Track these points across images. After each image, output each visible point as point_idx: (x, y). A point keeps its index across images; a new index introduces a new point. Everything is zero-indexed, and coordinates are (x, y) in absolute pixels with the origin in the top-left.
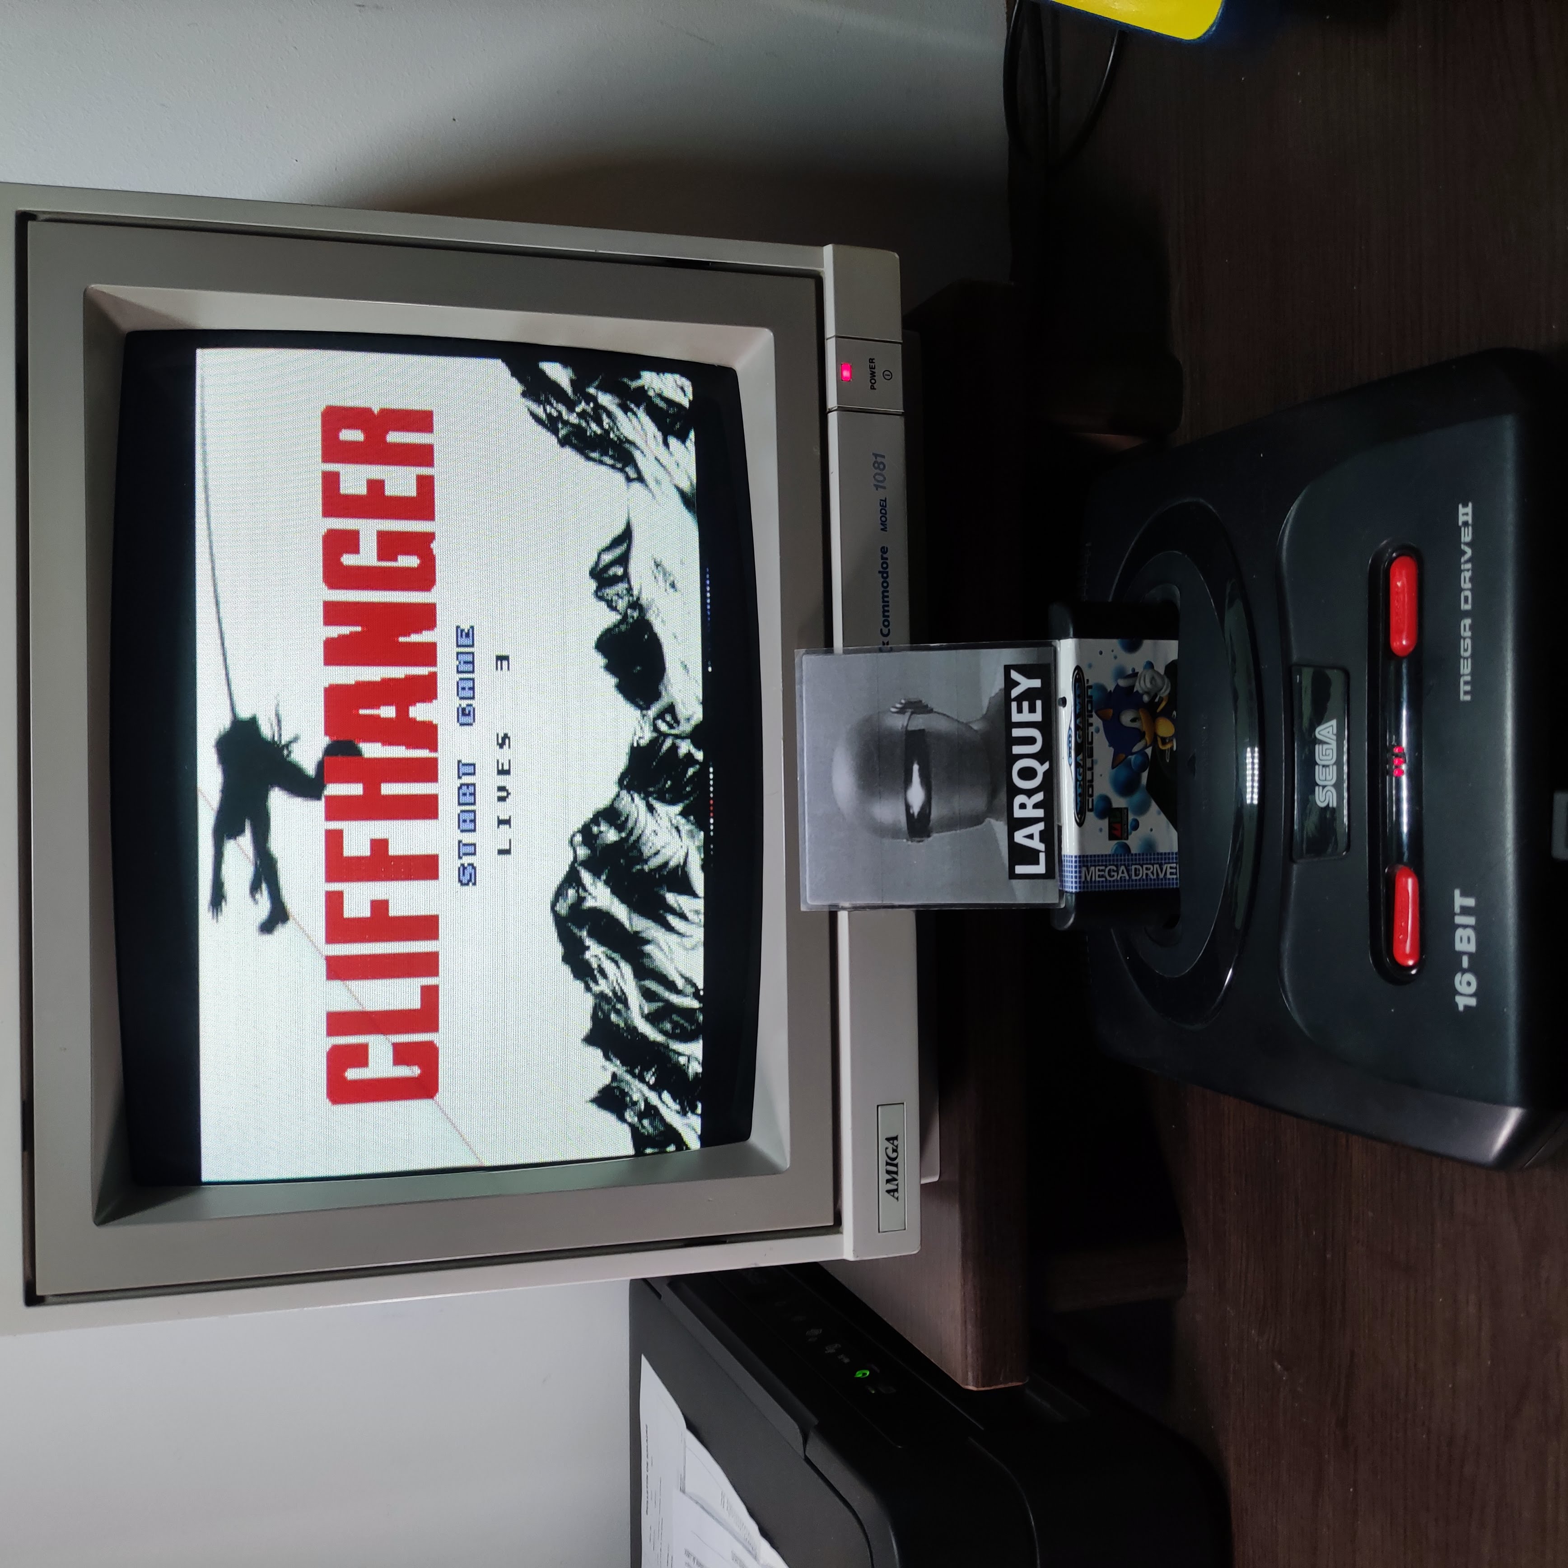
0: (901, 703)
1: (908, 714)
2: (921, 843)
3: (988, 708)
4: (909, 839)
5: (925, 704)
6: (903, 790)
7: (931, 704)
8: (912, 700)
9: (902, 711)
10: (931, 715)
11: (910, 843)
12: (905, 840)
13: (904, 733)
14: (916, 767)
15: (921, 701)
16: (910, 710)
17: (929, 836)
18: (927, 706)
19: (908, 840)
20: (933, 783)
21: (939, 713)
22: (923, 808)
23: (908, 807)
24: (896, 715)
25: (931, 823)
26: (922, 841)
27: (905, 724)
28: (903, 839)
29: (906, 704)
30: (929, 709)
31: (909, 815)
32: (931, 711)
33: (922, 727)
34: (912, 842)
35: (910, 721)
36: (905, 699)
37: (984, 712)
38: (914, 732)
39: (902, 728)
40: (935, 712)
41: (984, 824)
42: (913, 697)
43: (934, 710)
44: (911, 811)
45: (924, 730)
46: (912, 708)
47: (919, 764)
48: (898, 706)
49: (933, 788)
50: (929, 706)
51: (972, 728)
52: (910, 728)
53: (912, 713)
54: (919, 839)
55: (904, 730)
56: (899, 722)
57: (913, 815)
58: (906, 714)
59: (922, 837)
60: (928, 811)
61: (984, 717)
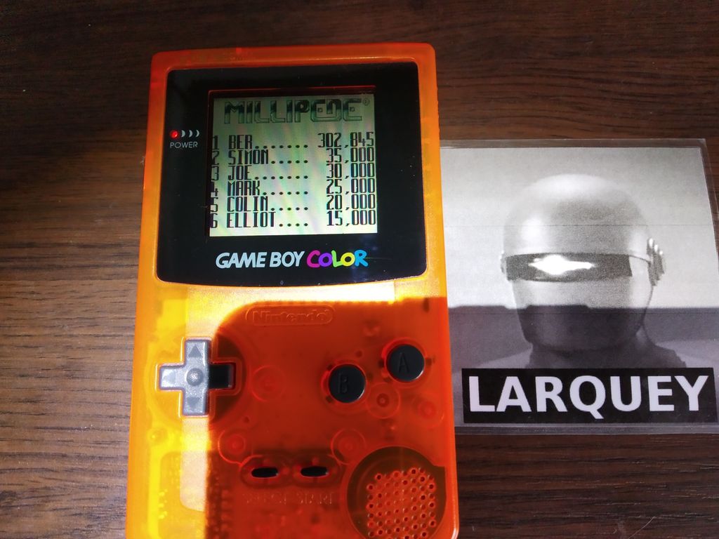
0: (659, 251)
1: (647, 258)
2: (500, 270)
3: (662, 349)
4: (504, 257)
5: (660, 277)
6: (560, 251)
7: (660, 284)
8: (663, 264)
9: (650, 251)
10: (649, 284)
11: (500, 257)
12: (503, 252)
13: (626, 253)
14: (587, 265)
15: (663, 272)
16: (652, 261)
17: (509, 278)
18: (658, 279)
19: (503, 255)
20: (573, 285)
21: (652, 292)
22: (541, 272)
23: (541, 256)
24: (646, 245)
25: (524, 281)
26: (503, 271)
27: (635, 255)
28: (505, 250)
29: (659, 257)
30: (655, 280)
31: (532, 257)
32: (653, 284)
33: (633, 273)
34: (502, 260)
35: (639, 260)
36: (663, 255)
37: (659, 344)
38: (627, 263)
39: (631, 251)
40: (652, 289)
41: (526, 341)
42: (667, 263)
43: (655, 288)
44: (536, 260)
45: (630, 275)
46: (654, 263)
47: (592, 269)
48: (656, 248)
49: (566, 285)
50: (659, 281)
51: (638, 329)
52: (631, 259)
53: (649, 263)
54: (505, 268)
55: (629, 254)
56: (637, 248)
57: (532, 261)
58: (648, 256)
59: (507, 272)
60: (537, 278)
61: (651, 344)
